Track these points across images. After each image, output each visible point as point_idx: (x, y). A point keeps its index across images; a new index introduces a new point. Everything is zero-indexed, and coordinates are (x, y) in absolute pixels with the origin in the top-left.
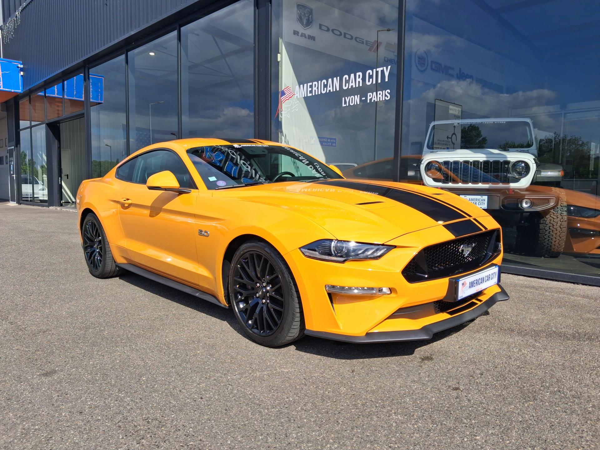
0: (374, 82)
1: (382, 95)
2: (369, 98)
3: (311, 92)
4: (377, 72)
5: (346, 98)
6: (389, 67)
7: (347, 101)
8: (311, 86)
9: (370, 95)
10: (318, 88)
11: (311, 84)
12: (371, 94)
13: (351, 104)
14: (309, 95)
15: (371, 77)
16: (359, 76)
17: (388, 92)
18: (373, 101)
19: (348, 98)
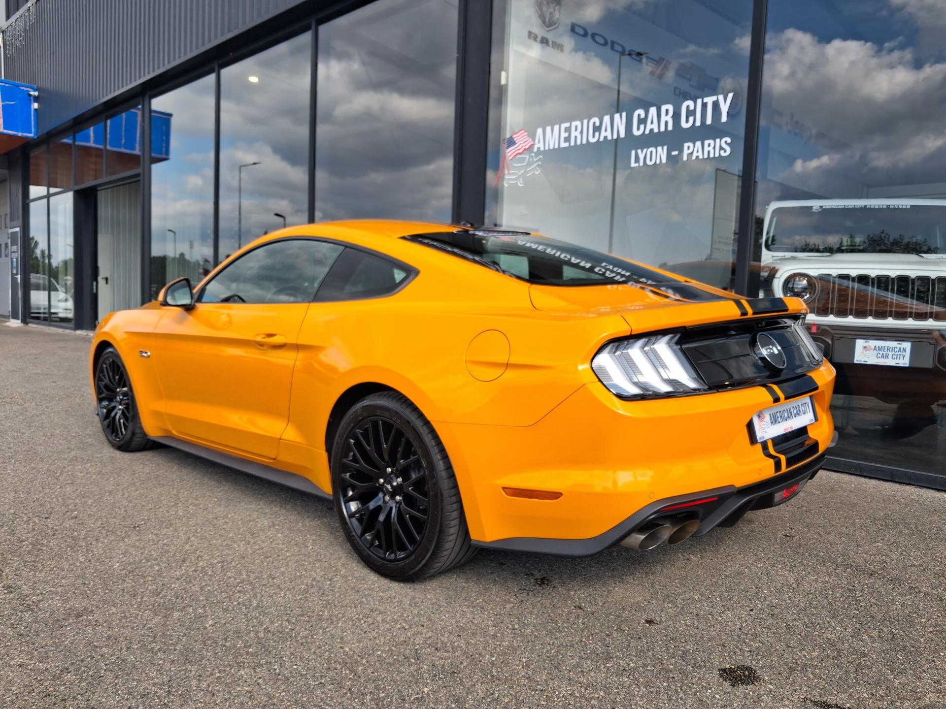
0: (698, 124)
1: (714, 148)
2: (686, 152)
3: (567, 139)
4: (704, 105)
5: (639, 151)
6: (730, 95)
7: (641, 157)
8: (568, 130)
9: (689, 148)
10: (581, 133)
11: (567, 125)
12: (691, 145)
13: (648, 162)
14: (564, 145)
15: (691, 113)
16: (667, 111)
17: (726, 142)
18: (694, 158)
19: (642, 151)
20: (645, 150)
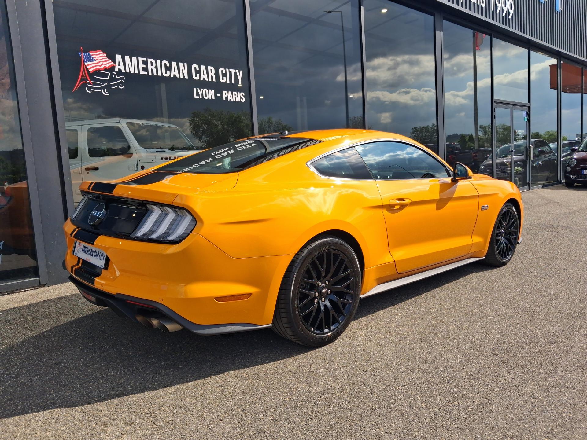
0: (228, 82)
1: (238, 96)
2: (224, 96)
3: (145, 69)
4: (230, 73)
5: (198, 89)
6: (241, 72)
7: (200, 93)
8: (145, 63)
10: (156, 67)
11: (144, 59)
12: (226, 92)
13: (205, 97)
14: (142, 72)
15: (224, 75)
16: (211, 70)
17: (242, 95)
18: (229, 100)
19: (200, 90)
20: (202, 90)
